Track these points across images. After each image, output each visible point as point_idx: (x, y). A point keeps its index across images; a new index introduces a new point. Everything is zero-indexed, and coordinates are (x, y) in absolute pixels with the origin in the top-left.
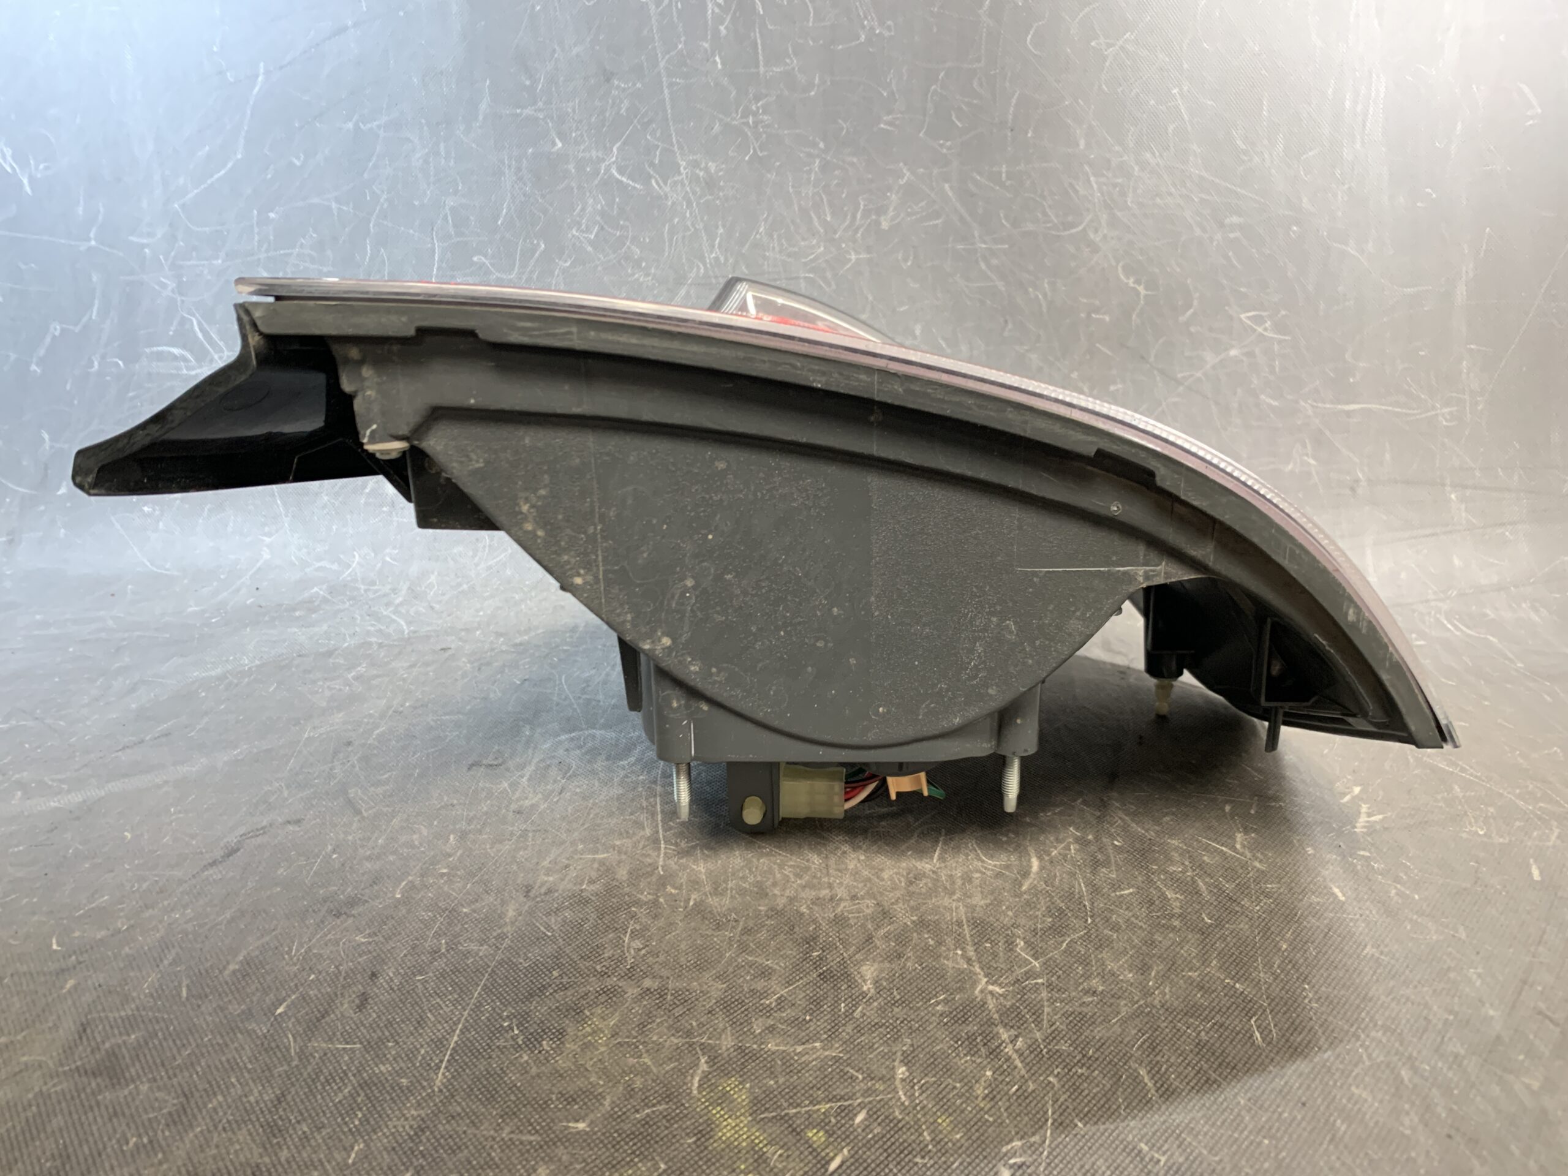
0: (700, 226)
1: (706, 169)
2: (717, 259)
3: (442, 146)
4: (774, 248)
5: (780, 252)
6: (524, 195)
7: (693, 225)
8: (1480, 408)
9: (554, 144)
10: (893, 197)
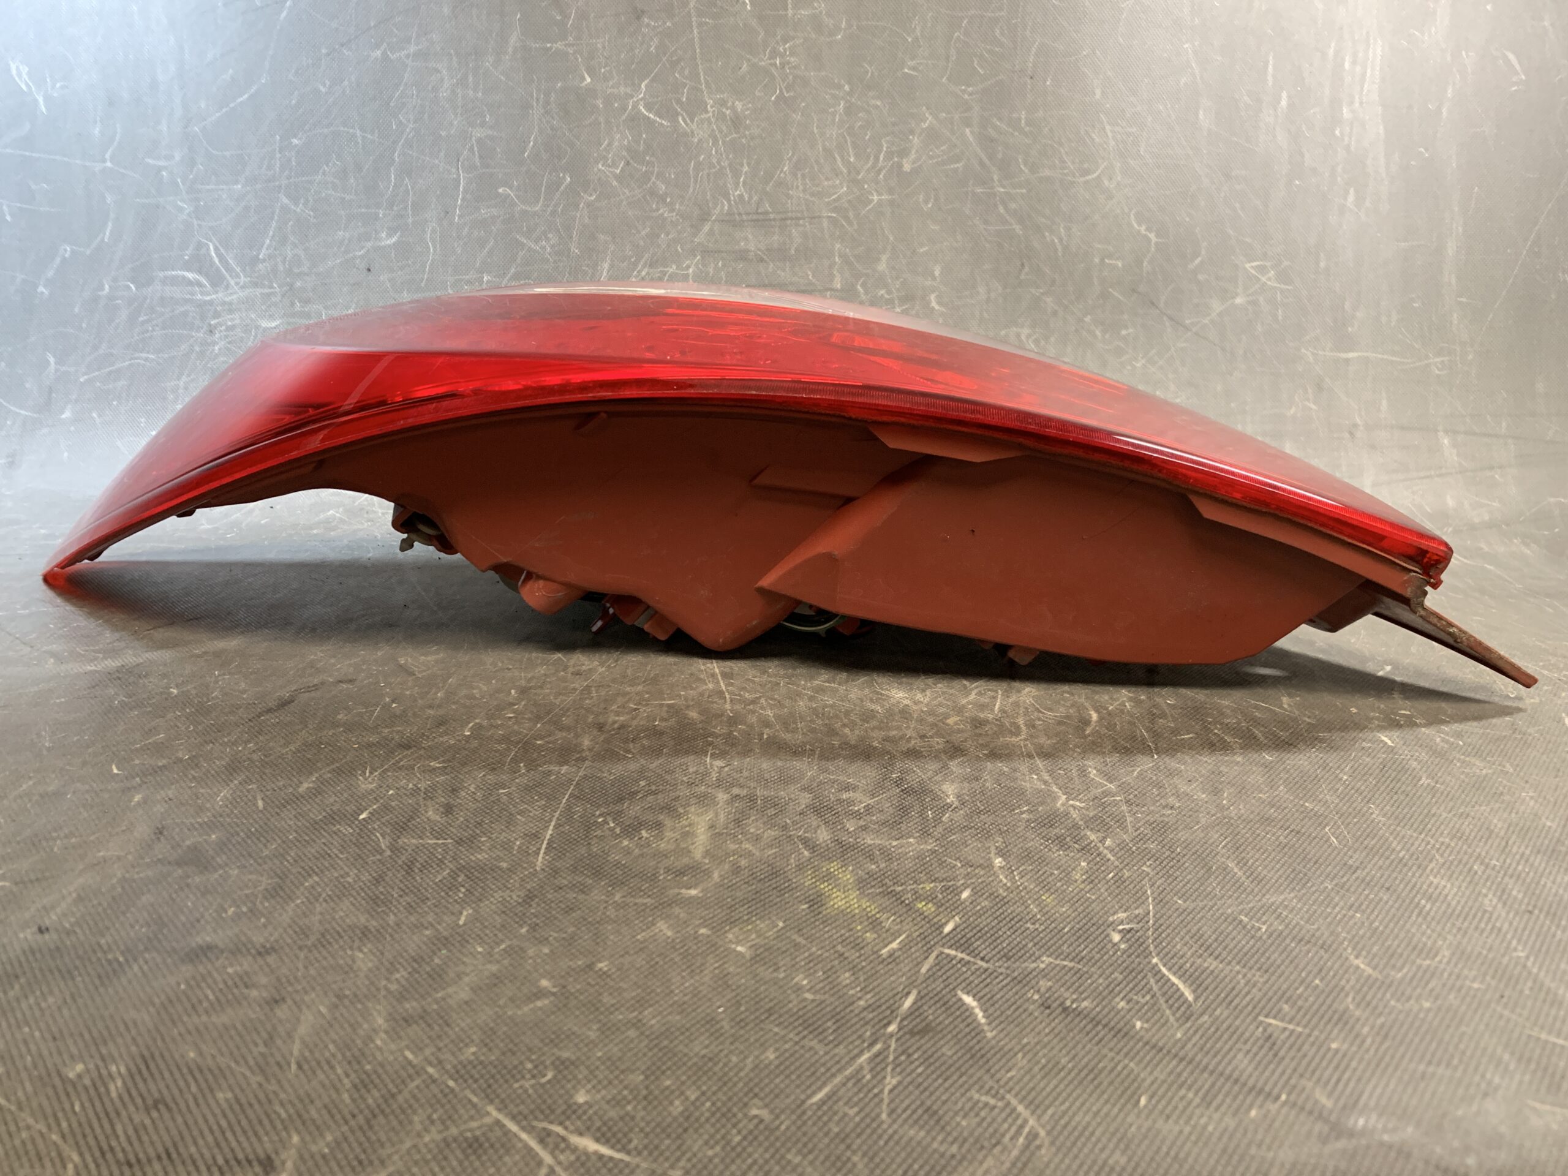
3: (471, 79)
6: (552, 129)
8: (1470, 357)
9: (584, 79)
10: (916, 141)
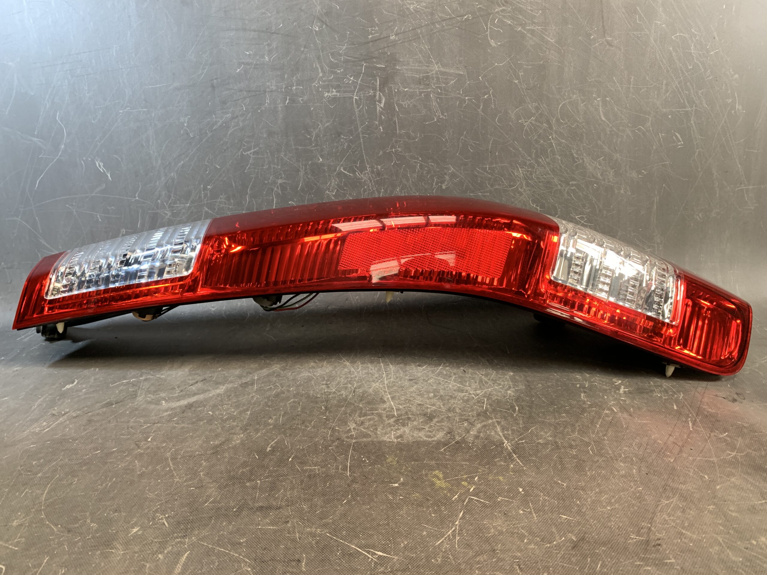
3: (276, 161)
6: (308, 179)
9: (319, 160)
10: (447, 177)
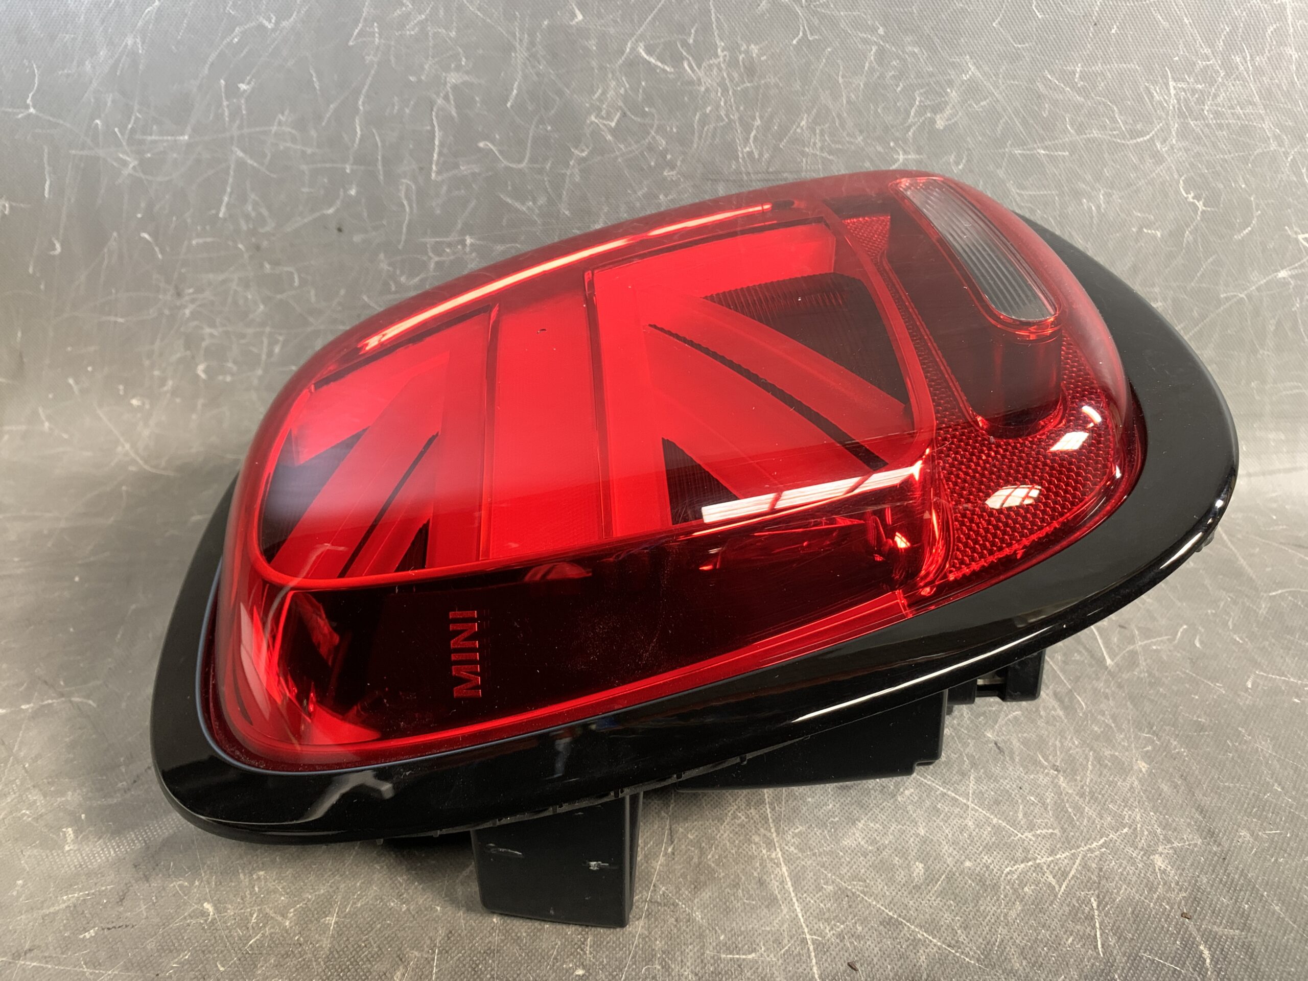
0: (735, 117)
1: (747, 52)
2: (750, 154)
4: (815, 144)
5: (822, 149)
7: (727, 116)
